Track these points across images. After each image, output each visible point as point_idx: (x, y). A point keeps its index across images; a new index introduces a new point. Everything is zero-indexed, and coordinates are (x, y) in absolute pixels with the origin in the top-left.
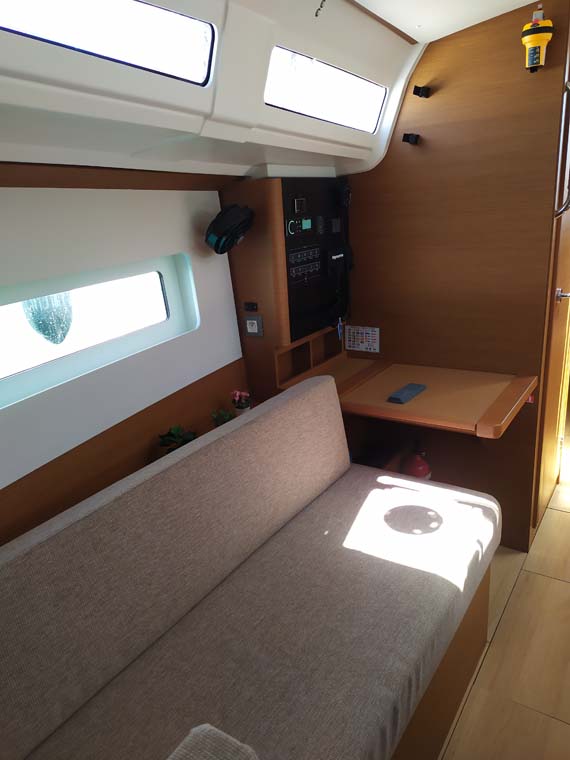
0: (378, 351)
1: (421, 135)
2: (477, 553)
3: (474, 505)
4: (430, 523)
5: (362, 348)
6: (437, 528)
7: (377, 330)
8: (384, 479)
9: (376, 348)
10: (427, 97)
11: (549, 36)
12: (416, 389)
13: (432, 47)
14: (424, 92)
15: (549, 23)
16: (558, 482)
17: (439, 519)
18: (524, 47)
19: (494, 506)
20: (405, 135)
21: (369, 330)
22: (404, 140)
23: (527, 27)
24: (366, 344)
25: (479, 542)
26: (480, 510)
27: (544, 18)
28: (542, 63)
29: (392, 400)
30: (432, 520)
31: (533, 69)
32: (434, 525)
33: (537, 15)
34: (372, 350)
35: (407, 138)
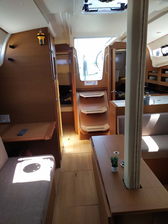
0: (10, 121)
1: (13, 59)
2: (51, 170)
3: (47, 158)
4: (37, 167)
5: (4, 121)
6: (39, 168)
7: (8, 115)
8: (20, 159)
9: (9, 120)
10: (14, 48)
11: (44, 37)
12: (25, 130)
13: (13, 35)
14: (12, 47)
15: (43, 34)
16: (63, 147)
17: (39, 165)
18: (39, 39)
19: (52, 157)
20: (9, 58)
21: (5, 116)
22: (8, 60)
23: (38, 34)
24: (5, 120)
25: (51, 167)
26: (49, 159)
27: (42, 33)
28: (44, 43)
29: (18, 135)
30: (37, 166)
31: (42, 45)
32: (38, 167)
33: (40, 32)
34: (8, 122)
35: (9, 59)
